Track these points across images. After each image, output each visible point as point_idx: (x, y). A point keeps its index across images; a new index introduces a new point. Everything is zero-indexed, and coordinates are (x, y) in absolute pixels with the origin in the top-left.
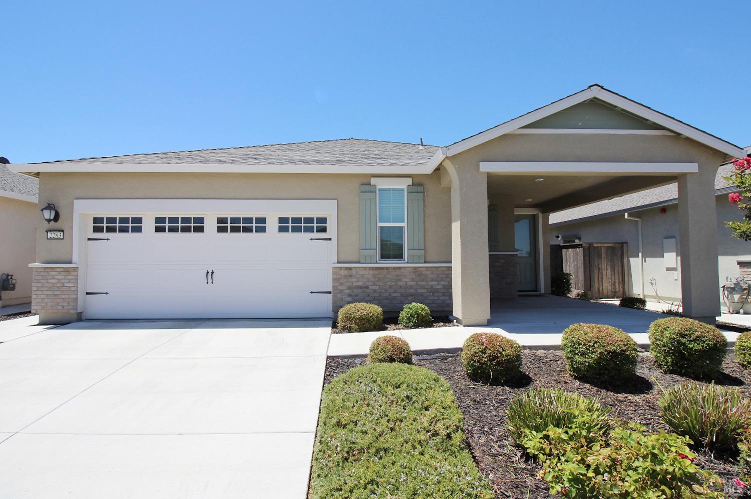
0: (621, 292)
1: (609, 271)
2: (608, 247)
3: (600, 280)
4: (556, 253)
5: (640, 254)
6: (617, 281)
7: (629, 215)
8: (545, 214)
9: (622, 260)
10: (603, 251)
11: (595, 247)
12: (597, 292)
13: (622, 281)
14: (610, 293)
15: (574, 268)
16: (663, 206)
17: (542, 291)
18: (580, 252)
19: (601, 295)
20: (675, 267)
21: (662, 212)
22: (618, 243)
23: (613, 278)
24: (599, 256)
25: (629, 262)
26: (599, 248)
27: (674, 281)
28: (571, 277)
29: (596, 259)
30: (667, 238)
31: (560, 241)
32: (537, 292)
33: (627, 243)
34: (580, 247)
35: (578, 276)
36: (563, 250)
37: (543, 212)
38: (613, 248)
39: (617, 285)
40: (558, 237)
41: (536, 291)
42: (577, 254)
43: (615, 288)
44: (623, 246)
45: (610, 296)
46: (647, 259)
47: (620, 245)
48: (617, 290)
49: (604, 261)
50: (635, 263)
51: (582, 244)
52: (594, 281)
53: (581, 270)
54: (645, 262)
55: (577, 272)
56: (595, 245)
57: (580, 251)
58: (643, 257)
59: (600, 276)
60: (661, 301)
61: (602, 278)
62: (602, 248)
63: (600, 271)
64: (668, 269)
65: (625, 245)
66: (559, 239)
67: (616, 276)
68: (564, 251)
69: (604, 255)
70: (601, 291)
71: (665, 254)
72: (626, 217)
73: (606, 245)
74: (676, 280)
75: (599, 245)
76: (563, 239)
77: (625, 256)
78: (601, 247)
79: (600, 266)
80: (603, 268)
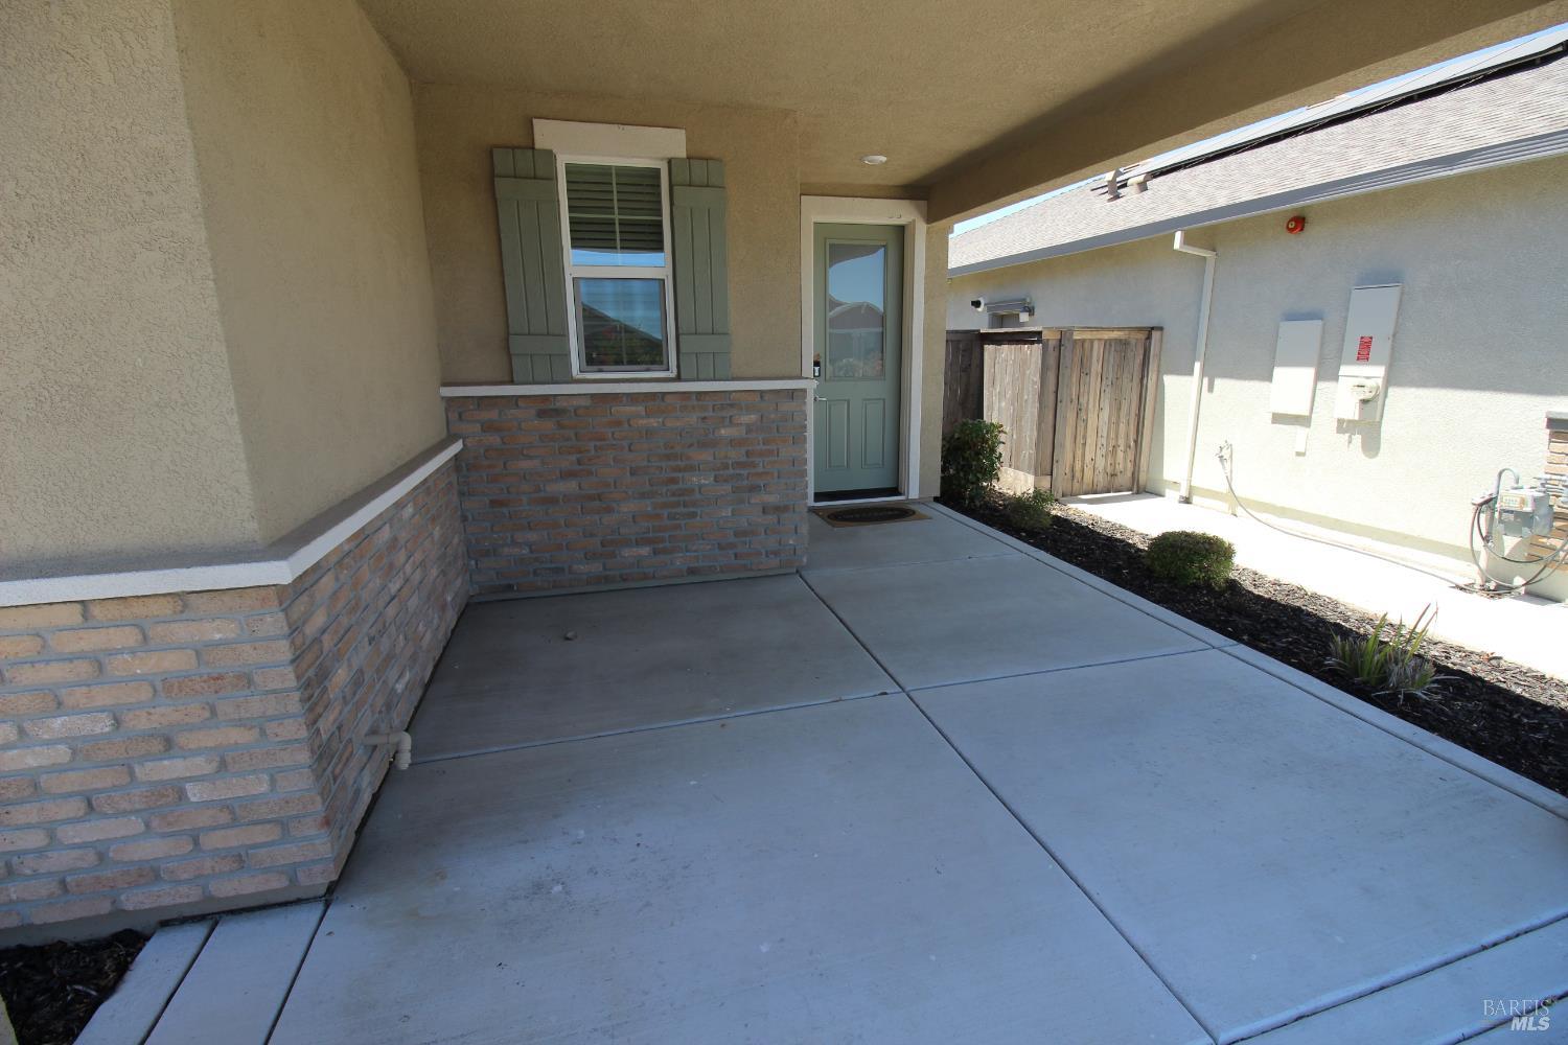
0: (1129, 474)
1: (1105, 414)
2: (1110, 340)
3: (1080, 440)
4: (966, 353)
5: (1197, 366)
6: (1121, 442)
7: (1186, 241)
8: (934, 224)
9: (1142, 379)
10: (1097, 349)
11: (1076, 340)
12: (1069, 475)
13: (1136, 442)
14: (1101, 480)
15: (1013, 404)
16: (1296, 209)
17: (913, 492)
18: (1033, 360)
19: (1076, 485)
20: (1307, 413)
21: (1291, 230)
22: (1140, 329)
23: (1112, 435)
24: (1084, 369)
25: (1160, 386)
26: (1087, 345)
27: (1294, 454)
28: (1002, 437)
29: (1074, 380)
30: (1293, 317)
31: (980, 322)
32: (900, 494)
33: (1161, 329)
34: (1032, 343)
35: (1020, 430)
36: (986, 346)
37: (931, 218)
38: (1123, 344)
39: (1120, 455)
40: (977, 304)
41: (895, 491)
42: (1023, 364)
43: (1113, 465)
44: (1149, 338)
45: (1099, 488)
46: (1218, 382)
47: (1142, 336)
48: (1120, 467)
49: (1094, 382)
50: (1179, 391)
51: (1040, 333)
52: (1063, 446)
53: (1031, 411)
54: (1211, 388)
55: (1017, 420)
56: (1077, 336)
57: (1033, 352)
58: (1203, 374)
59: (1081, 429)
60: (1239, 511)
61: (1085, 437)
62: (1096, 344)
63: (1083, 415)
64: (1278, 418)
65: (1156, 335)
66: (980, 309)
67: (1122, 427)
68: (989, 349)
69: (1096, 367)
70: (1078, 474)
71: (1278, 372)
72: (1177, 245)
73: (1107, 335)
74: (1298, 454)
75: (1087, 336)
76: (989, 309)
77: (1153, 367)
78: (1092, 341)
79: (1083, 400)
80: (1090, 406)
